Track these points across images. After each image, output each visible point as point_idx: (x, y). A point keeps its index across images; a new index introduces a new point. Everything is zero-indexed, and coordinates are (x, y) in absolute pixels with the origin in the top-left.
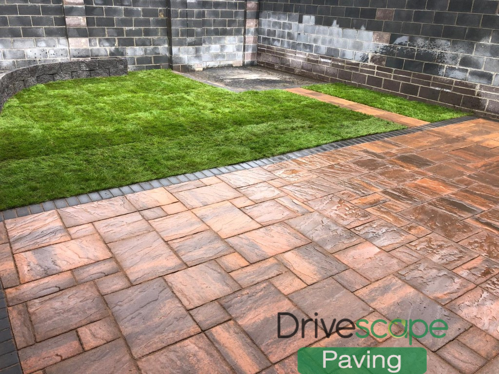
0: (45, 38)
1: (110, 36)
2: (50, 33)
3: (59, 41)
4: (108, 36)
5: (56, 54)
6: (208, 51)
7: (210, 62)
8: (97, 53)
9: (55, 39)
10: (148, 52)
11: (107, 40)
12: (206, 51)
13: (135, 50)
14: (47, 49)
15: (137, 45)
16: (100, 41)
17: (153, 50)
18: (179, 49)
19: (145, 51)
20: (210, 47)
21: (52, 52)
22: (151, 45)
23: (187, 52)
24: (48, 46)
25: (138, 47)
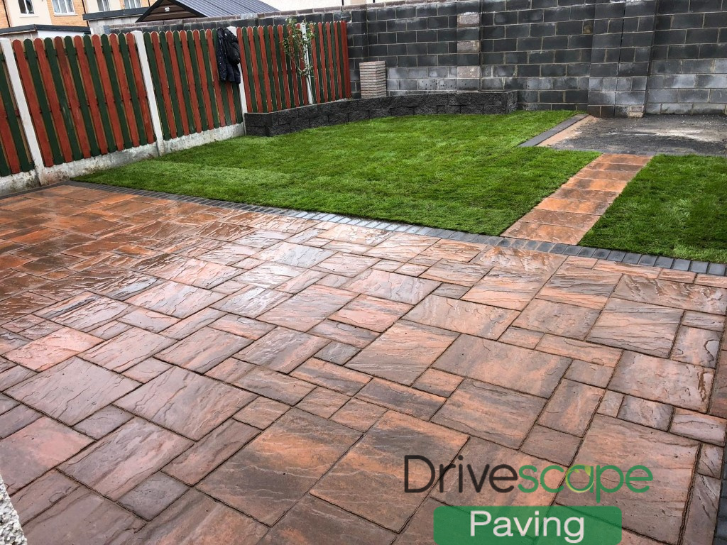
0: (437, 67)
1: (509, 63)
2: (443, 62)
3: (450, 70)
4: (507, 63)
5: (445, 86)
6: (669, 85)
7: (670, 105)
8: (489, 85)
9: (447, 68)
10: (559, 84)
11: (504, 68)
12: (664, 85)
13: (540, 82)
14: (438, 79)
15: (543, 75)
16: (495, 69)
17: (566, 81)
18: (601, 81)
19: (555, 83)
20: (673, 78)
21: (442, 83)
22: (564, 75)
23: (616, 87)
24: (439, 76)
25: (544, 78)
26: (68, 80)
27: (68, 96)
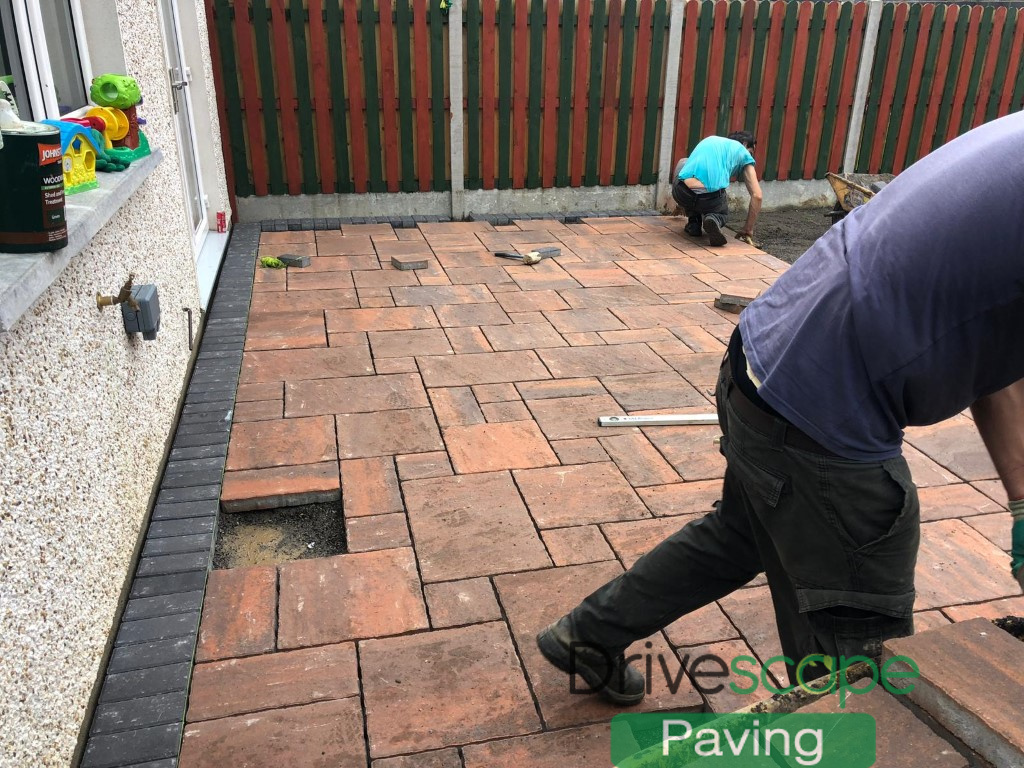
26: (743, 68)
27: (735, 88)
